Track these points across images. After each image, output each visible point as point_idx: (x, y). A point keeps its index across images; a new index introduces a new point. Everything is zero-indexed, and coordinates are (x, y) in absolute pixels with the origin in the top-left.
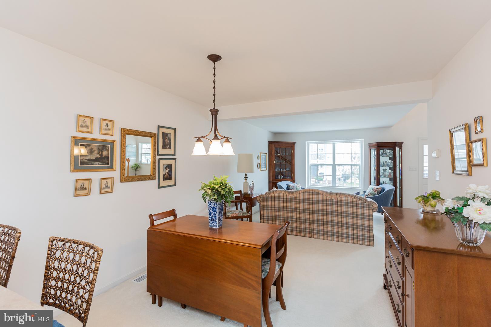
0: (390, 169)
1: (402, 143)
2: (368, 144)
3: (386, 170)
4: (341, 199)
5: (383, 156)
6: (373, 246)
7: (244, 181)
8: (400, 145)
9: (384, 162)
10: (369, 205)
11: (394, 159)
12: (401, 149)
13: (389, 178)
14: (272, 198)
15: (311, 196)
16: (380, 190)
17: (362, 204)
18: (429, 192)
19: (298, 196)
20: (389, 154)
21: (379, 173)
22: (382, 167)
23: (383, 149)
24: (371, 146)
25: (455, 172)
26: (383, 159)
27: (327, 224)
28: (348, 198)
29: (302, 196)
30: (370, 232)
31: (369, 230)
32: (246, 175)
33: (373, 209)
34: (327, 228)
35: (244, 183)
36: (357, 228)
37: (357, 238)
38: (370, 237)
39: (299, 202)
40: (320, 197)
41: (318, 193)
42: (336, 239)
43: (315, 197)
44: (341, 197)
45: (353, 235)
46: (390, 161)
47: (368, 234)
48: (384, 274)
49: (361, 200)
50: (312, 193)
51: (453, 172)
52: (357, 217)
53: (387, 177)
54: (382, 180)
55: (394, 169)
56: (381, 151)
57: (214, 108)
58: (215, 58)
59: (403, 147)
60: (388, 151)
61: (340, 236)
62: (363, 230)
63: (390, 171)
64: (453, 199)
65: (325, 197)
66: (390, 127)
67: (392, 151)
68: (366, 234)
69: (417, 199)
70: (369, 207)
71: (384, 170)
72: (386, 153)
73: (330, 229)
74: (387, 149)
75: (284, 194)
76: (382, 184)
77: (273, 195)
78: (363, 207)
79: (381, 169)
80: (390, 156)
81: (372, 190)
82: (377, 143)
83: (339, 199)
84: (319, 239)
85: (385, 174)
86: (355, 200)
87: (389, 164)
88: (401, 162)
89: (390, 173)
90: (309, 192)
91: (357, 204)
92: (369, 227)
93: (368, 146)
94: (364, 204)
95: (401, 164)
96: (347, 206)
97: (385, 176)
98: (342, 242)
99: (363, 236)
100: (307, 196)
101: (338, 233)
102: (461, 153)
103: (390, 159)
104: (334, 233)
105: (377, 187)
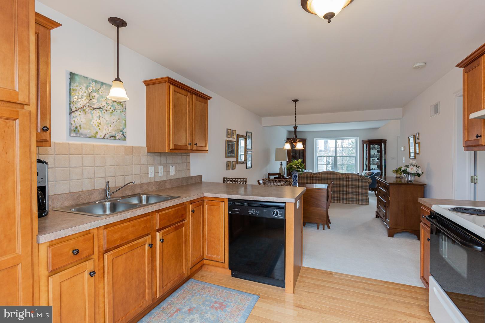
0: (378, 159)
1: (386, 140)
2: (362, 141)
3: (375, 159)
4: (349, 177)
5: (373, 150)
6: (368, 205)
7: (280, 167)
8: (385, 141)
9: (373, 154)
10: (366, 180)
11: (380, 152)
12: (385, 144)
13: (376, 166)
14: (302, 178)
15: (329, 176)
16: (371, 173)
17: (361, 179)
18: (398, 168)
19: (320, 176)
20: (377, 148)
21: (370, 162)
22: (372, 157)
23: (373, 145)
24: (364, 142)
25: (411, 157)
26: (373, 152)
27: (339, 193)
28: (353, 176)
29: (323, 176)
30: (366, 197)
31: (366, 195)
32: (281, 163)
33: (368, 182)
34: (339, 195)
35: (280, 168)
36: (359, 194)
37: (359, 201)
38: (366, 199)
39: (321, 179)
40: (335, 176)
41: (334, 173)
42: (345, 202)
43: (332, 176)
44: (349, 176)
45: (356, 199)
46: (377, 153)
47: (365, 198)
48: (376, 211)
49: (361, 177)
50: (330, 173)
51: (410, 158)
52: (358, 188)
53: (376, 165)
54: (372, 167)
55: (380, 159)
56: (372, 146)
57: (295, 126)
58: (295, 101)
59: (387, 143)
60: (376, 146)
61: (348, 200)
62: (362, 195)
63: (377, 161)
64: (405, 166)
65: (338, 176)
66: (378, 128)
67: (379, 146)
68: (364, 198)
69: (393, 171)
70: (366, 181)
71: (373, 160)
72: (375, 148)
73: (341, 196)
74: (376, 145)
75: (310, 175)
76: (372, 170)
77: (303, 175)
78: (362, 182)
79: (371, 159)
80: (378, 150)
81: (365, 174)
82: (369, 140)
83: (348, 176)
84: (334, 202)
85: (374, 162)
86: (357, 177)
87: (377, 155)
88: (385, 153)
89: (378, 162)
90: (328, 173)
91: (358, 179)
92: (366, 194)
93: (362, 142)
94: (363, 180)
95: (385, 155)
96: (352, 181)
97: (374, 164)
98: (349, 203)
99: (362, 199)
100: (326, 176)
101: (347, 198)
102: (412, 150)
103: (378, 152)
104: (344, 198)
105: (369, 172)
